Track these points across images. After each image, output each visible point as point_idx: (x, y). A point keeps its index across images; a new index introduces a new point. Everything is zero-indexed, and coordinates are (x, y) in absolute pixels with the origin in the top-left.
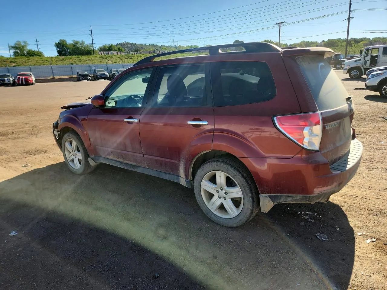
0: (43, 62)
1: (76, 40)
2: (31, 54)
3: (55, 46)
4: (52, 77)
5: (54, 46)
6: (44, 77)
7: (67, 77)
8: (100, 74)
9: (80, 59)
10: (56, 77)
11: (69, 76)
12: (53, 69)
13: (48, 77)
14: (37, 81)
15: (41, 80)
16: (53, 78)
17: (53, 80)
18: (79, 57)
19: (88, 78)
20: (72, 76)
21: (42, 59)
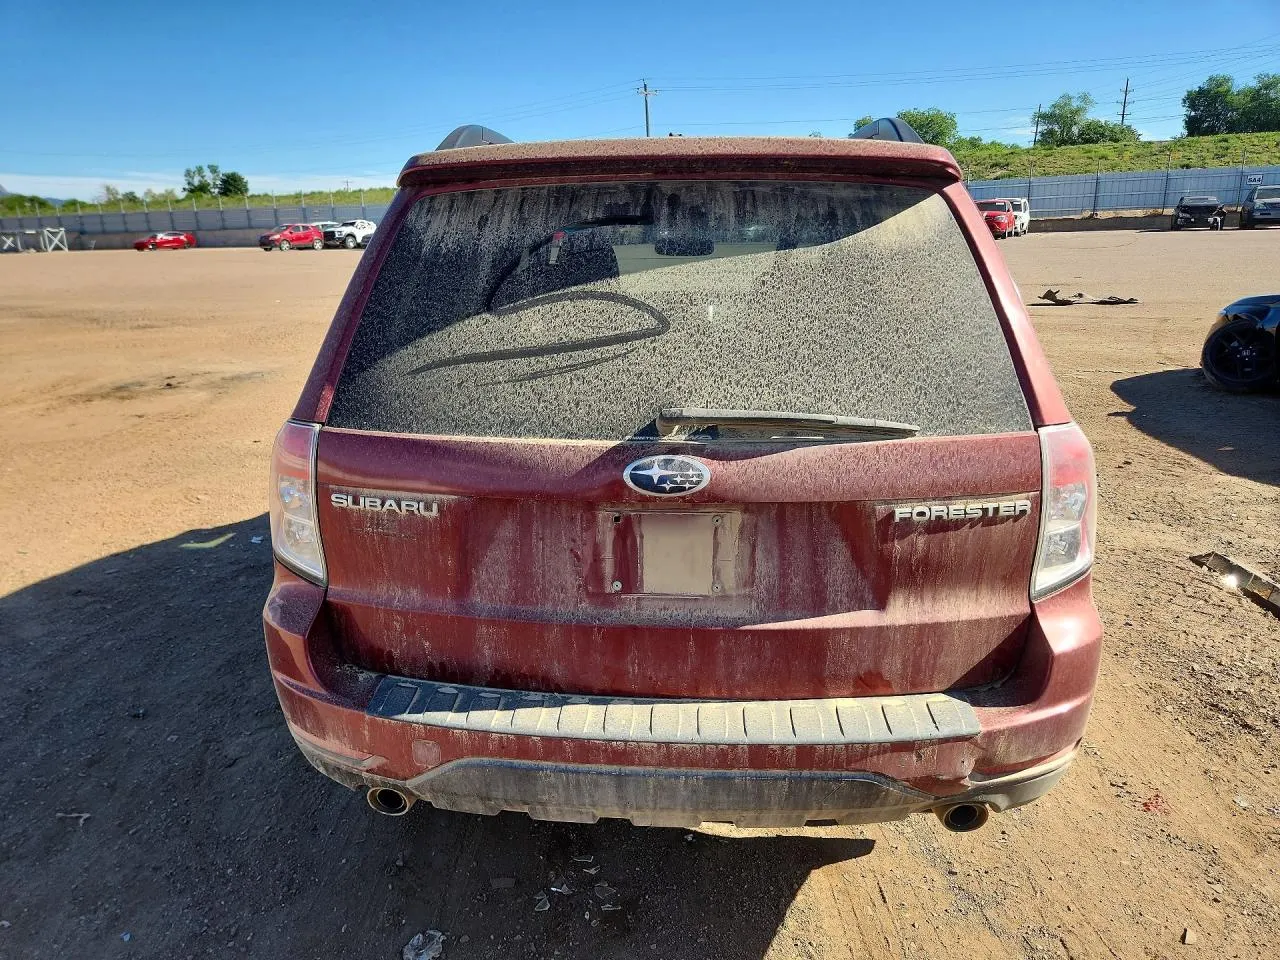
0: (1089, 161)
1: (1271, 74)
2: (1093, 135)
3: (1184, 101)
4: (1087, 214)
5: (1181, 101)
6: (1062, 212)
7: (1140, 213)
8: (1265, 204)
9: (1227, 149)
10: (1102, 215)
11: (1151, 211)
12: (1102, 186)
13: (1075, 212)
14: (1035, 227)
15: (1048, 224)
16: (1092, 216)
17: (1090, 224)
18: (1226, 141)
19: (1211, 220)
20: (1160, 210)
21: (1090, 152)
